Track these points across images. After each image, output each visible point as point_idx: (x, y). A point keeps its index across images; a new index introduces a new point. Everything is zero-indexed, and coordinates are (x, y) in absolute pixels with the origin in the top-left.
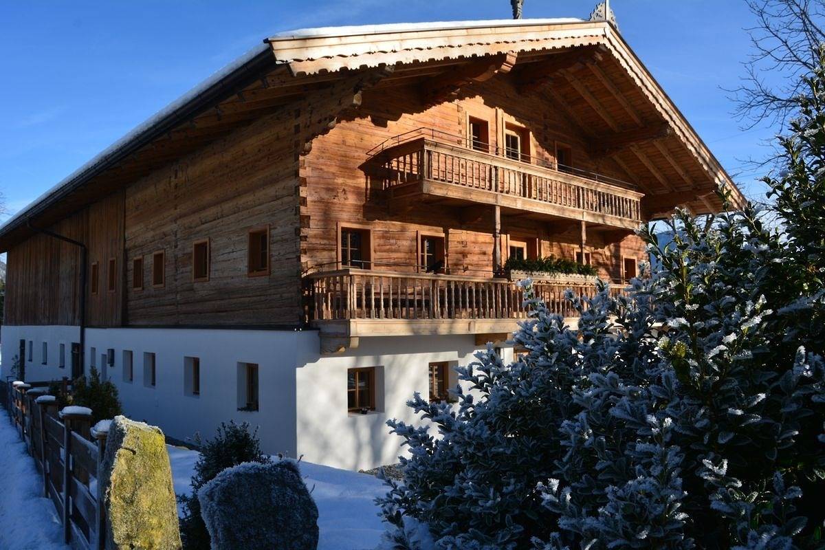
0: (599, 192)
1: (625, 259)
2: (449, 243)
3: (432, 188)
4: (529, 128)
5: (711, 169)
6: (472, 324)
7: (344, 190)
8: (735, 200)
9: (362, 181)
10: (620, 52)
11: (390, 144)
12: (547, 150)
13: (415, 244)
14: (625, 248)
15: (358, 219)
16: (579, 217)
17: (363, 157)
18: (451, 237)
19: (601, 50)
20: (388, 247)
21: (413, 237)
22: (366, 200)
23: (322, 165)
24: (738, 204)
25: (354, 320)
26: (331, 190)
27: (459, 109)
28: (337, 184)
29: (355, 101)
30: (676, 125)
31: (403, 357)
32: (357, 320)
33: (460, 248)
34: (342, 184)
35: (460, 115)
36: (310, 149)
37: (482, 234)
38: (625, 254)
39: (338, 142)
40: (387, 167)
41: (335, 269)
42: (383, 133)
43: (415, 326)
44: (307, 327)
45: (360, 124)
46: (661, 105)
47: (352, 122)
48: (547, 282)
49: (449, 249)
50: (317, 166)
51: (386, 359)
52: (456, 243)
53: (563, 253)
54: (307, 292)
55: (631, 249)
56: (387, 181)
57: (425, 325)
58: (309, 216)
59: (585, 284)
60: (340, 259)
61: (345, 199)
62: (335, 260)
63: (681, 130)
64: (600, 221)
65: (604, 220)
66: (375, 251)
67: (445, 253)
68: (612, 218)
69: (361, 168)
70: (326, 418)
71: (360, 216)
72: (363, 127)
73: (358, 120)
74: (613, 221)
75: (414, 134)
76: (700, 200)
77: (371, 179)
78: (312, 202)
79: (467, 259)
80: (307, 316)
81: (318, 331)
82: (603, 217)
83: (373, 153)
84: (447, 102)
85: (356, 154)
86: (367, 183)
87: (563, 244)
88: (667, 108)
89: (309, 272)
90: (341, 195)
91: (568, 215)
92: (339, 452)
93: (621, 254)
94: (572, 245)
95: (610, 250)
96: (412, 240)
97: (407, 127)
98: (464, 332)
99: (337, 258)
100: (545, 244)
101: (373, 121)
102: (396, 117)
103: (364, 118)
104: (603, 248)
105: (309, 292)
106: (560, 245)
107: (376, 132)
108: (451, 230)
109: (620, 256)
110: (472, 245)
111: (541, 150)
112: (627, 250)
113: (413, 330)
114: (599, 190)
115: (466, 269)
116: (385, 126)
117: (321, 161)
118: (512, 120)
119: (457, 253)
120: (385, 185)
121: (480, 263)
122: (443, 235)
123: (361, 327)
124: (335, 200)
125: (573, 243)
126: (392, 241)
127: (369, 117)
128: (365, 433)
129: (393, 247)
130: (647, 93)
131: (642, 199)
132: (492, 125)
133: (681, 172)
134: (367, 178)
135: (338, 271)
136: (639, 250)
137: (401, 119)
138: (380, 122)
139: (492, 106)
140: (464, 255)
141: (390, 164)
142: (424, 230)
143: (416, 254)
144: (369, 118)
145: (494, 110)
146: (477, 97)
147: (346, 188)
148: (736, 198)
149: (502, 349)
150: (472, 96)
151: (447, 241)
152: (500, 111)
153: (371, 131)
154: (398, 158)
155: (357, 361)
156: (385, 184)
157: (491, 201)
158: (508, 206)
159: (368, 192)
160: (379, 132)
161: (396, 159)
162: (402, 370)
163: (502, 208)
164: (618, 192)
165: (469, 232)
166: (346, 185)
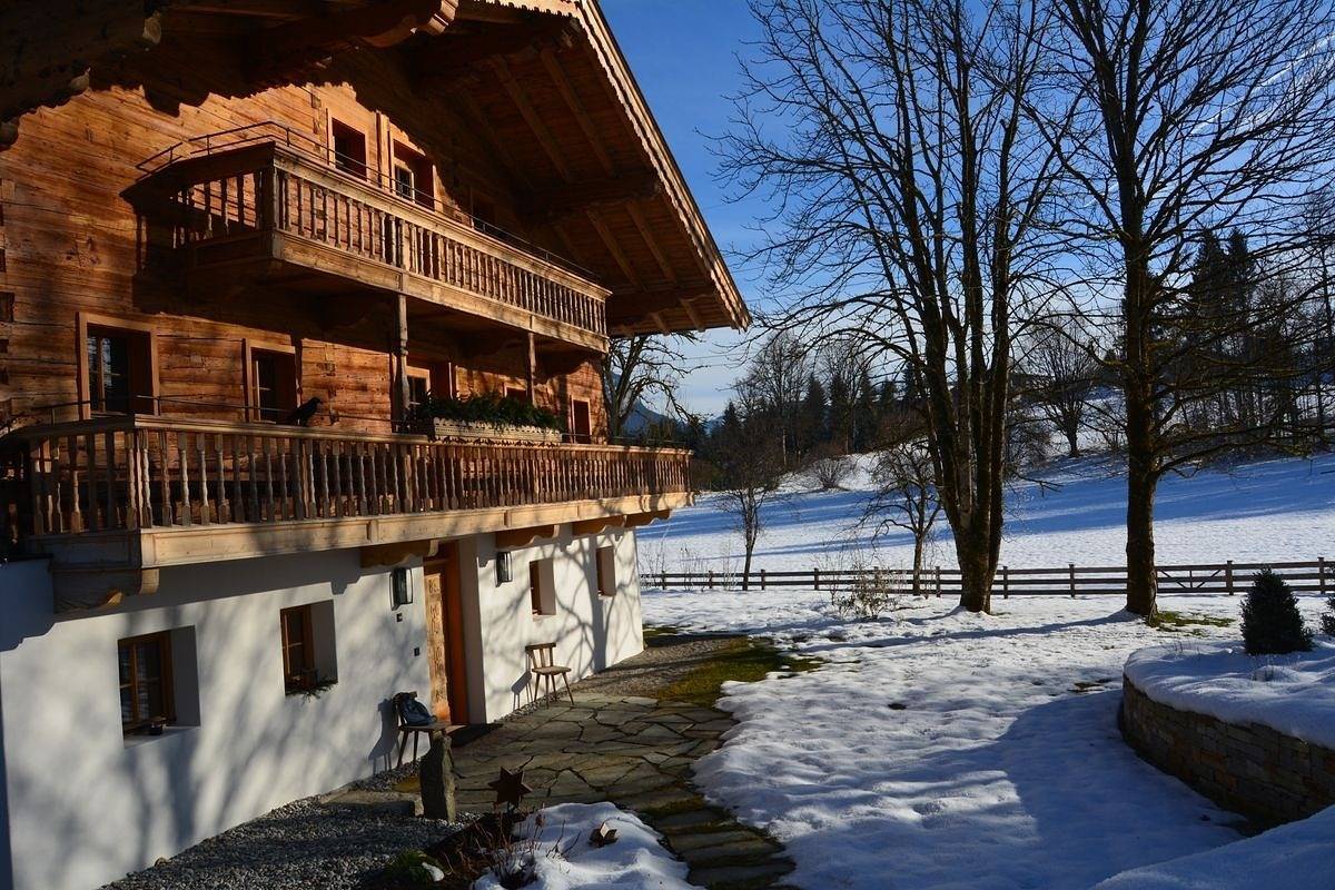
0: (552, 283)
1: (575, 401)
2: (303, 367)
3: (289, 251)
4: (432, 157)
5: (707, 256)
6: (373, 525)
7: (90, 241)
8: (733, 308)
9: (127, 225)
10: (598, 38)
11: (186, 152)
12: (458, 202)
13: (241, 366)
14: (573, 383)
15: (124, 308)
16: (525, 325)
17: (132, 172)
18: (307, 356)
19: (571, 28)
20: (187, 371)
21: (236, 351)
22: (139, 269)
23: (41, 178)
24: (736, 315)
25: (148, 531)
26: (59, 236)
27: (314, 103)
28: (76, 226)
29: (147, 34)
30: (667, 177)
31: (227, 604)
32: (155, 529)
33: (322, 376)
34: (86, 228)
35: (317, 115)
36: (15, 136)
37: (360, 350)
38: (574, 394)
39: (75, 132)
40: (180, 200)
41: (76, 418)
42: (171, 128)
43: (267, 537)
44: (18, 554)
45: (122, 101)
46: (648, 140)
47: (105, 92)
48: (490, 442)
49: (303, 378)
50: (27, 181)
51: (191, 611)
52: (315, 366)
53: (487, 389)
54: (11, 473)
55: (582, 384)
56: (182, 230)
57: (284, 533)
58: (13, 295)
59: (543, 444)
60: (86, 396)
61: (94, 262)
62: (75, 398)
63: (672, 187)
64: (553, 333)
65: (558, 331)
66: (162, 380)
67: (298, 386)
68: (569, 328)
69: (126, 195)
70: (68, 760)
71: (127, 302)
72: (131, 109)
73: (116, 91)
74: (571, 335)
75: (231, 138)
76: (682, 306)
77: (148, 225)
78: (16, 261)
79: (336, 399)
80: (14, 527)
81: (44, 563)
82: (557, 326)
83: (151, 167)
84: (291, 86)
85: (116, 165)
86: (139, 230)
87: (486, 374)
88: (657, 148)
89: (16, 426)
90: (85, 251)
91: (508, 319)
92: (103, 834)
93: (569, 393)
94: (501, 377)
95: (553, 388)
96: (234, 359)
97: (217, 121)
98: (355, 543)
99: (80, 393)
100: (461, 372)
101: (149, 98)
102: (197, 100)
103: (131, 89)
104: (544, 383)
105: (17, 473)
106: (483, 376)
107: (156, 121)
108: (305, 342)
109: (566, 395)
110: (344, 371)
111: (449, 201)
112: (575, 387)
113: (261, 546)
114: (551, 278)
115: (334, 419)
116: (176, 113)
117: (37, 169)
118: (404, 139)
119: (317, 386)
120: (178, 240)
121: (359, 406)
122: (292, 350)
123: (162, 547)
124: (71, 263)
125: (502, 373)
126: (196, 359)
127: (141, 87)
128: (156, 779)
129: (197, 372)
130: (631, 117)
131: (608, 299)
132: (370, 144)
133: (660, 259)
134: (139, 221)
135: (82, 422)
136: (591, 387)
137: (206, 104)
138: (165, 104)
139: (371, 108)
140: (331, 390)
141: (187, 193)
142: (254, 337)
143: (242, 387)
144: (141, 90)
145: (374, 115)
146: (345, 84)
147: (95, 238)
148: (735, 306)
149: (408, 571)
150: (337, 82)
151: (300, 363)
152: (384, 119)
153: (145, 118)
154: (207, 183)
155: (132, 622)
156: (177, 238)
157: (392, 284)
158: (418, 296)
159: (143, 250)
160: (163, 124)
161: (201, 187)
162: (225, 633)
163: (411, 300)
164: (576, 284)
165: (337, 346)
166: (95, 231)
